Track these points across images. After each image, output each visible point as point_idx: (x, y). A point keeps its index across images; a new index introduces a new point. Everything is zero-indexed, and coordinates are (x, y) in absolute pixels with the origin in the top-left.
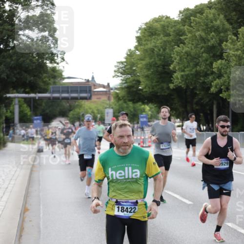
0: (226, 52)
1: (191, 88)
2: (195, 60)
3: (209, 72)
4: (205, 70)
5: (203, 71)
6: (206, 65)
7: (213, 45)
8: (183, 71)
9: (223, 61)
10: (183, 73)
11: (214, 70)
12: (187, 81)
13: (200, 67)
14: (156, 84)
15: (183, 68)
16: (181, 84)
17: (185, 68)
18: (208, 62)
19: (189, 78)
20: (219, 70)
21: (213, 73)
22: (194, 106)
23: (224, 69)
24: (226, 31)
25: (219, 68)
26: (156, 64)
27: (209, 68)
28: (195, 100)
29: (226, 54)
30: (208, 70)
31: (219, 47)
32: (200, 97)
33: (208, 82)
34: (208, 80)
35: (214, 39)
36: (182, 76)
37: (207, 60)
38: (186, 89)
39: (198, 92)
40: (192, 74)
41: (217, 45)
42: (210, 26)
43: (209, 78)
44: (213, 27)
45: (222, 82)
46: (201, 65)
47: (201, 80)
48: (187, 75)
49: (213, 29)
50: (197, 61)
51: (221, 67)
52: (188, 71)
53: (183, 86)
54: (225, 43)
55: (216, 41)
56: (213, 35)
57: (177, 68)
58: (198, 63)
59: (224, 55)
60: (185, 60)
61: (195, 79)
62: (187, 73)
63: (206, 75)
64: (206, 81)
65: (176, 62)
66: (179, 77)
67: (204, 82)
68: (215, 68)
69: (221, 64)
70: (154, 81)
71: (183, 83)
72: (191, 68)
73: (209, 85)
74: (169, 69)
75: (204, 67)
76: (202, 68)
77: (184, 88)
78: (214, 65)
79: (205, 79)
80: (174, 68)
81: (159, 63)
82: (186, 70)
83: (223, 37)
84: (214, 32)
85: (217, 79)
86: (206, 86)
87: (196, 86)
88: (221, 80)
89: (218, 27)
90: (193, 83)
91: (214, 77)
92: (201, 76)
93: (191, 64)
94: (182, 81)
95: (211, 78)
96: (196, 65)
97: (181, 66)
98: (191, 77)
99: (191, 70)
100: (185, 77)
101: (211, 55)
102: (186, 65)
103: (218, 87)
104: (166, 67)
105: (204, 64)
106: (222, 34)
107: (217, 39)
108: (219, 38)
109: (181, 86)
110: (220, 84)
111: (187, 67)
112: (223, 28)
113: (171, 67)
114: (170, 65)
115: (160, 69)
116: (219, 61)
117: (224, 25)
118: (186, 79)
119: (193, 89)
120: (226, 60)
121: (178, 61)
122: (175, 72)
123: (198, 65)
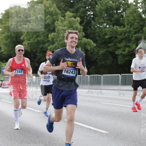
0: (57, 28)
1: (34, 51)
2: (37, 33)
3: (46, 41)
4: (44, 40)
5: (42, 40)
6: (44, 36)
7: (48, 23)
8: (29, 40)
9: (55, 34)
10: (29, 42)
11: (49, 39)
12: (32, 47)
13: (40, 38)
14: (12, 49)
15: (29, 39)
16: (27, 49)
17: (30, 38)
18: (45, 35)
19: (33, 45)
20: (53, 39)
21: (48, 41)
22: (35, 64)
23: (56, 38)
24: (57, 14)
25: (52, 38)
26: (12, 36)
27: (46, 38)
28: (36, 60)
29: (57, 29)
30: (45, 40)
31: (52, 25)
32: (39, 57)
33: (45, 47)
34: (45, 46)
35: (49, 20)
36: (28, 44)
37: (44, 33)
38: (30, 53)
39: (38, 55)
40: (35, 43)
41: (51, 23)
42: (47, 11)
43: (45, 45)
44: (49, 12)
45: (54, 47)
46: (41, 36)
47: (40, 46)
48: (32, 43)
49: (49, 13)
50: (38, 34)
51: (54, 37)
52: (32, 40)
53: (29, 50)
54: (56, 22)
55: (51, 21)
56: (48, 17)
57: (25, 39)
58: (39, 35)
59: (56, 29)
60: (30, 33)
61: (36, 45)
62: (32, 41)
63: (44, 43)
64: (44, 46)
65: (25, 35)
66: (26, 44)
67: (42, 48)
68: (50, 38)
69: (54, 35)
70: (11, 47)
71: (29, 48)
72: (34, 39)
73: (46, 50)
74: (20, 39)
75: (42, 38)
76: (41, 38)
77: (30, 51)
78: (49, 36)
79: (43, 46)
80: (24, 38)
81: (14, 35)
82: (31, 39)
83: (55, 18)
84: (50, 15)
85: (51, 45)
86: (44, 50)
87: (37, 50)
88: (54, 45)
89: (52, 12)
90: (35, 48)
91: (49, 44)
92: (40, 44)
93: (34, 36)
94: (29, 47)
95: (47, 45)
96: (38, 36)
97: (28, 37)
98: (34, 44)
99: (34, 40)
100: (30, 44)
101: (47, 30)
102: (31, 36)
103: (52, 50)
104: (18, 38)
105: (43, 36)
106: (54, 17)
107: (51, 20)
108: (53, 19)
109: (27, 50)
110: (53, 48)
111: (32, 38)
112: (55, 13)
113: (22, 38)
114: (21, 36)
115: (14, 39)
116: (53, 34)
117: (56, 11)
118: (31, 45)
119: (35, 52)
120: (57, 33)
121: (26, 34)
122: (24, 41)
123: (39, 37)
